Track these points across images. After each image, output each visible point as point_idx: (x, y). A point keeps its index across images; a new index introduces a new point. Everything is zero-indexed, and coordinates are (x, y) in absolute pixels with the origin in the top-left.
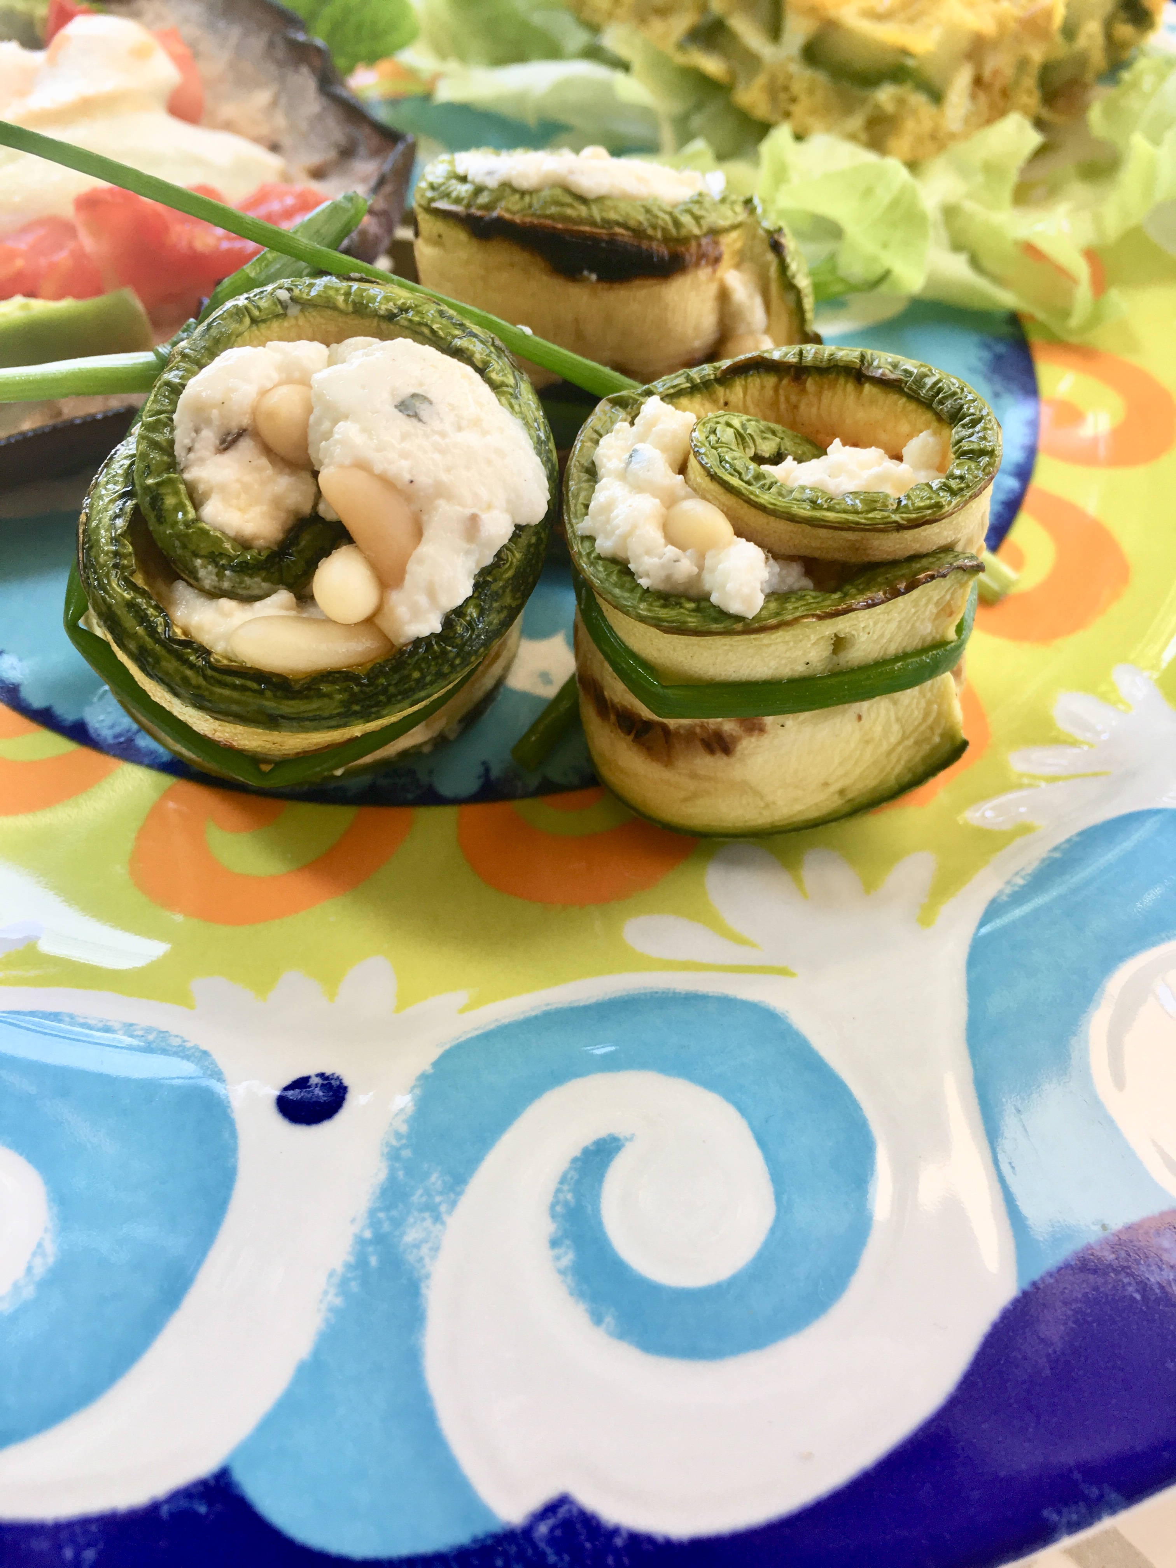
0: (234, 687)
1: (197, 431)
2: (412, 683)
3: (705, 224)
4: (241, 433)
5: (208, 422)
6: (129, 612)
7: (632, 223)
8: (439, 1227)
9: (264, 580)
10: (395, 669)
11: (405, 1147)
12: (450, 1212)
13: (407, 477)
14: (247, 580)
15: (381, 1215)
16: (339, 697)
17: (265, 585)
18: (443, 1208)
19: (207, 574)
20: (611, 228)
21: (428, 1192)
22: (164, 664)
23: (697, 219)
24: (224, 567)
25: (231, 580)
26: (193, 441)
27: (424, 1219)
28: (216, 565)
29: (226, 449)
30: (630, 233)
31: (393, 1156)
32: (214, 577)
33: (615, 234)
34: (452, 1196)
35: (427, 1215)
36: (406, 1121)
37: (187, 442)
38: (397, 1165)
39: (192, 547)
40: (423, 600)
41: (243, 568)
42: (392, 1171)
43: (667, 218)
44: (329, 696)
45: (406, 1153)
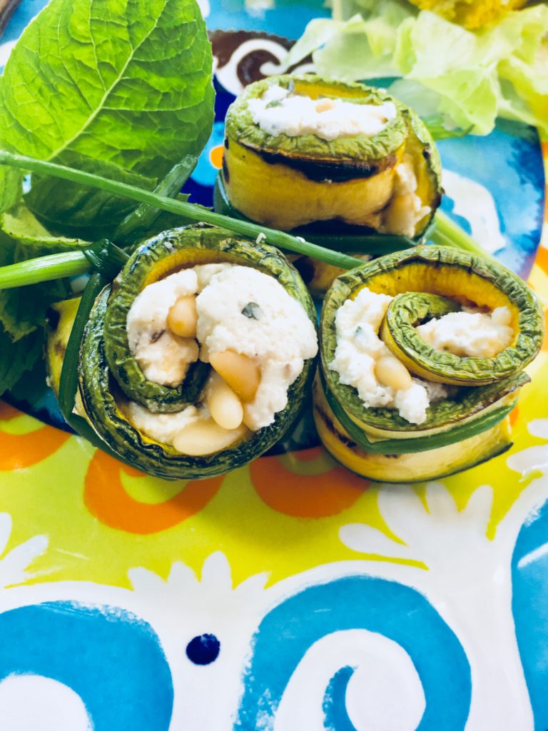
0: (177, 465)
1: (140, 334)
2: (261, 448)
3: (390, 149)
4: (162, 333)
5: (145, 329)
6: (118, 433)
7: (352, 154)
8: (272, 717)
9: (181, 403)
10: (253, 445)
11: (251, 675)
12: (276, 710)
13: (254, 353)
14: (173, 406)
15: (244, 712)
16: (229, 462)
17: (181, 406)
18: (273, 708)
19: (153, 406)
20: (341, 158)
21: (264, 699)
22: (141, 458)
23: (385, 147)
24: (161, 402)
25: (165, 407)
26: (138, 340)
27: (264, 714)
28: (157, 401)
29: (155, 341)
30: (350, 159)
31: (246, 680)
32: (157, 407)
33: (343, 161)
34: (276, 701)
35: (266, 711)
36: (250, 661)
37: (135, 341)
38: (249, 685)
39: (144, 394)
40: (266, 411)
41: (170, 400)
42: (247, 689)
43: (370, 148)
44: (223, 462)
45: (252, 679)
